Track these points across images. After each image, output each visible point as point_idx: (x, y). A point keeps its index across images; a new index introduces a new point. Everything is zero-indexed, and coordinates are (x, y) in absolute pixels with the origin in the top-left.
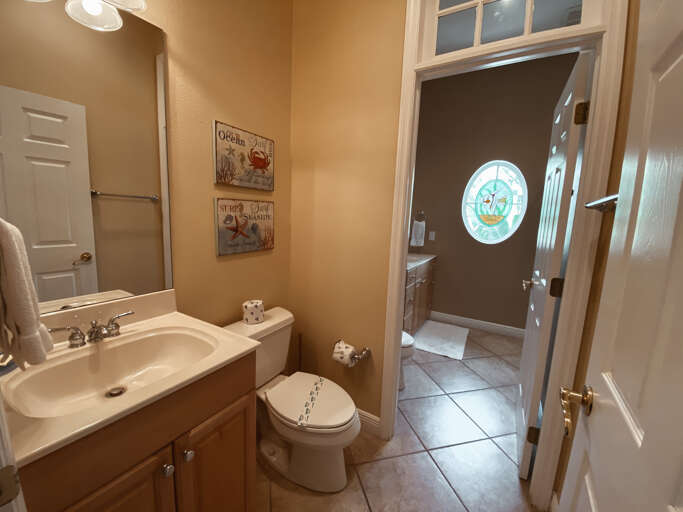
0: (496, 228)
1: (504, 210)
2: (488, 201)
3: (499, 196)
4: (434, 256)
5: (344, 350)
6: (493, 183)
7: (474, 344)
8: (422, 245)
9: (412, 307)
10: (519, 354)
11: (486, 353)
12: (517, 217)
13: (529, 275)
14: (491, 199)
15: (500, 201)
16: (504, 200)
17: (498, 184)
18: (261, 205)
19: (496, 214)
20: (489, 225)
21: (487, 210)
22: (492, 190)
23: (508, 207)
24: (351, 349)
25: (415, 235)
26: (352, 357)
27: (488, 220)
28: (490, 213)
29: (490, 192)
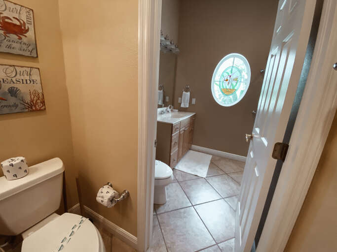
0: (231, 97)
1: (236, 85)
2: (227, 80)
3: (233, 77)
4: (194, 114)
5: (105, 195)
6: (230, 70)
7: (214, 166)
8: (188, 106)
9: (177, 146)
10: (242, 172)
11: (221, 173)
12: (242, 91)
13: (250, 131)
14: (229, 79)
15: (234, 80)
16: (236, 80)
17: (234, 69)
18: (18, 69)
19: (231, 88)
20: (227, 95)
21: (226, 86)
22: (230, 73)
23: (238, 83)
24: (112, 192)
25: (184, 101)
26: (112, 200)
27: (227, 92)
28: (228, 87)
29: (228, 74)
